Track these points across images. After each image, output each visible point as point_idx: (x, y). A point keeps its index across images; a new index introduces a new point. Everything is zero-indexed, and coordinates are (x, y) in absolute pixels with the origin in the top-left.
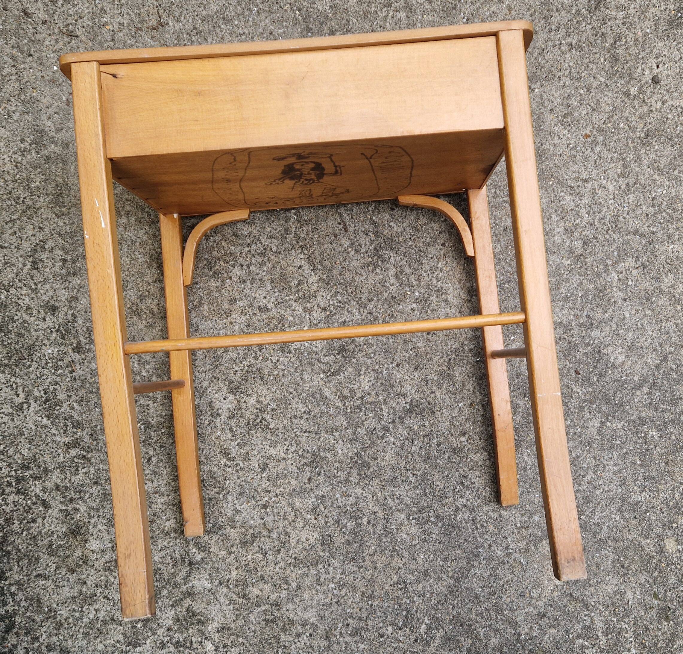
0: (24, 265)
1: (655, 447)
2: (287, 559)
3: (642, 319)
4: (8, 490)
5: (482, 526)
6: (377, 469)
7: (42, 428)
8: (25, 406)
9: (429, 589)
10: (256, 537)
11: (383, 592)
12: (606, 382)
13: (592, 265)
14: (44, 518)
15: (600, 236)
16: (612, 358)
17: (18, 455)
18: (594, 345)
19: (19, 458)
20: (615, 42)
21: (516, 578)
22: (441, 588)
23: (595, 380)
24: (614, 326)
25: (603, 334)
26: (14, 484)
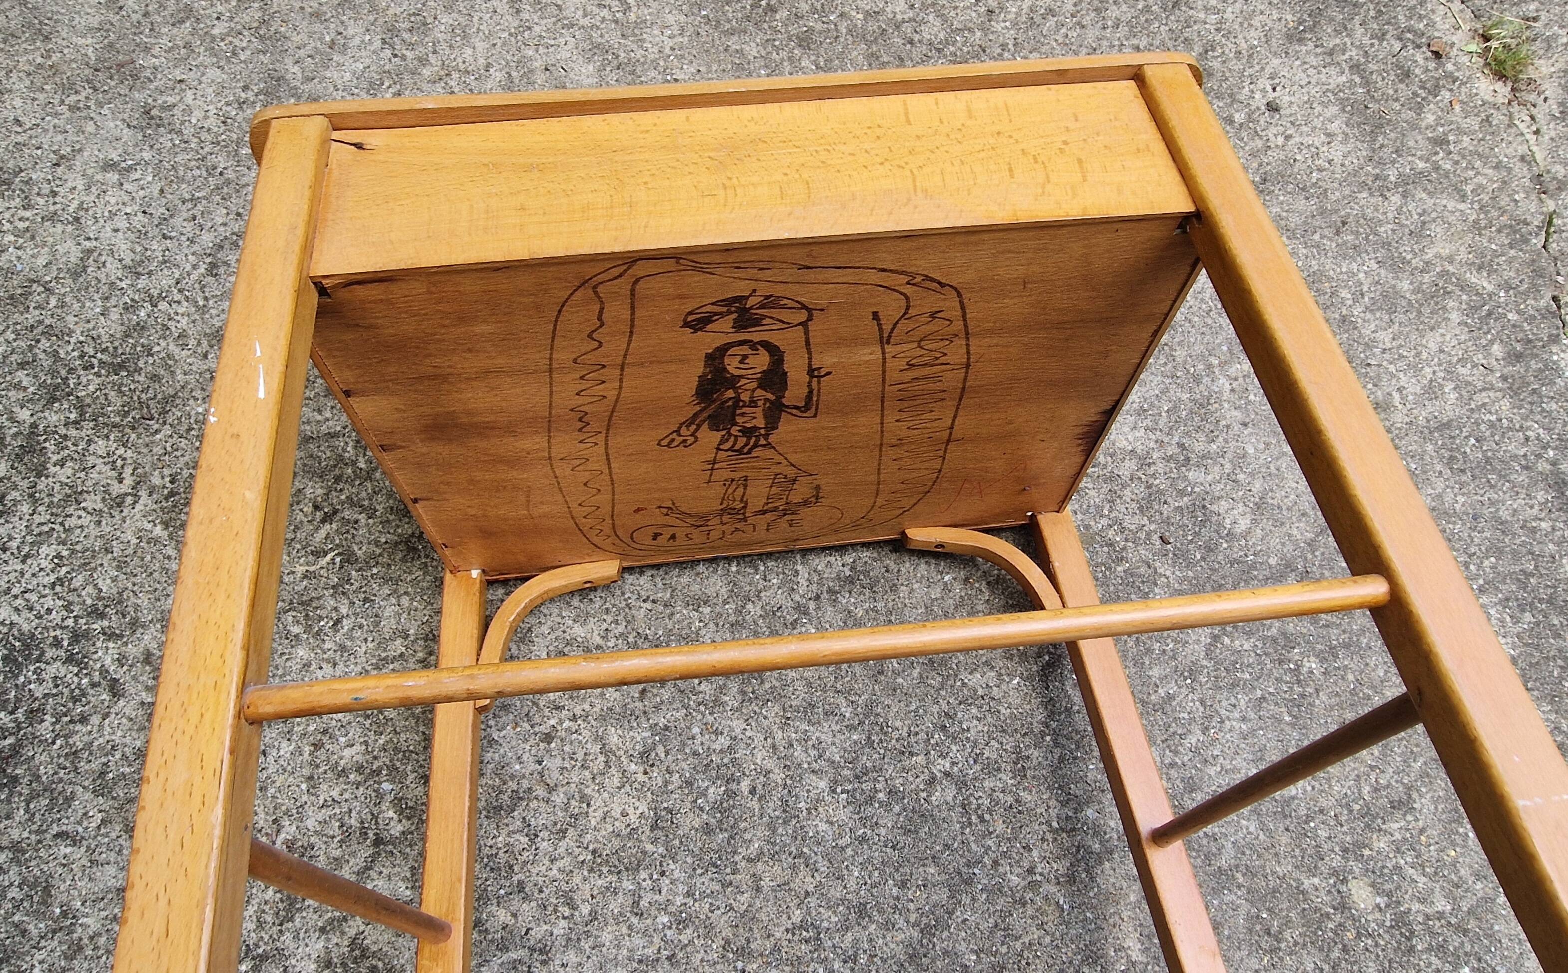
0: (194, 267)
1: (1317, 691)
2: (577, 851)
3: (1278, 459)
4: (50, 653)
5: (982, 819)
6: (777, 684)
7: (148, 543)
8: (129, 500)
9: (866, 946)
10: (521, 799)
11: (769, 944)
12: (1219, 563)
13: (1185, 362)
14: (106, 716)
15: (1196, 319)
16: (1227, 521)
17: (90, 589)
18: (1194, 496)
19: (89, 595)
20: (1206, 52)
21: (1048, 939)
22: (892, 946)
23: (1198, 557)
24: (1228, 467)
25: (1209, 478)
26: (65, 643)
